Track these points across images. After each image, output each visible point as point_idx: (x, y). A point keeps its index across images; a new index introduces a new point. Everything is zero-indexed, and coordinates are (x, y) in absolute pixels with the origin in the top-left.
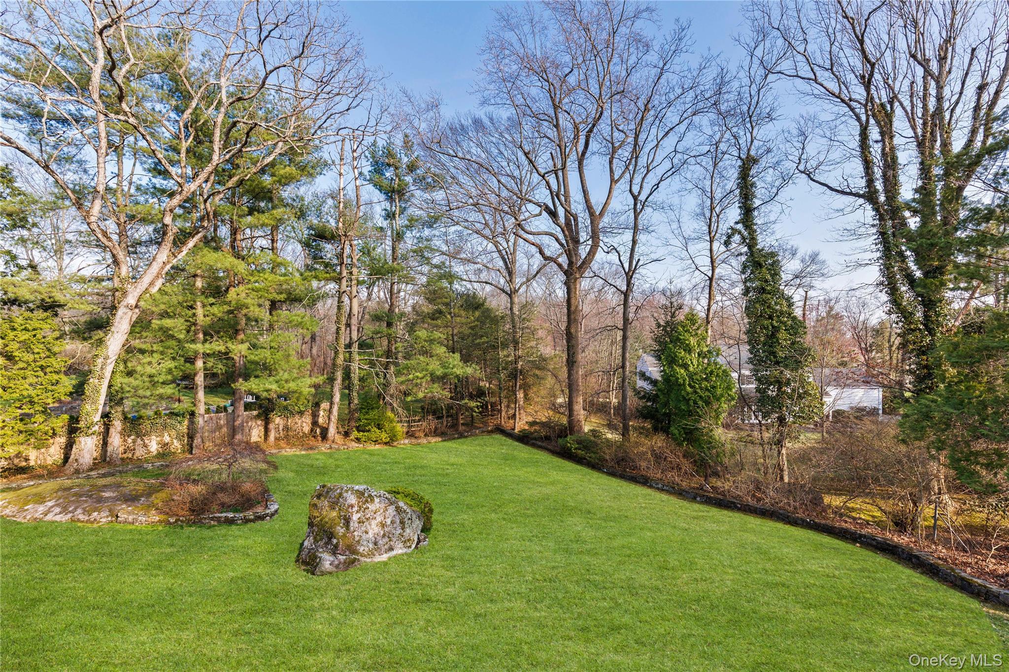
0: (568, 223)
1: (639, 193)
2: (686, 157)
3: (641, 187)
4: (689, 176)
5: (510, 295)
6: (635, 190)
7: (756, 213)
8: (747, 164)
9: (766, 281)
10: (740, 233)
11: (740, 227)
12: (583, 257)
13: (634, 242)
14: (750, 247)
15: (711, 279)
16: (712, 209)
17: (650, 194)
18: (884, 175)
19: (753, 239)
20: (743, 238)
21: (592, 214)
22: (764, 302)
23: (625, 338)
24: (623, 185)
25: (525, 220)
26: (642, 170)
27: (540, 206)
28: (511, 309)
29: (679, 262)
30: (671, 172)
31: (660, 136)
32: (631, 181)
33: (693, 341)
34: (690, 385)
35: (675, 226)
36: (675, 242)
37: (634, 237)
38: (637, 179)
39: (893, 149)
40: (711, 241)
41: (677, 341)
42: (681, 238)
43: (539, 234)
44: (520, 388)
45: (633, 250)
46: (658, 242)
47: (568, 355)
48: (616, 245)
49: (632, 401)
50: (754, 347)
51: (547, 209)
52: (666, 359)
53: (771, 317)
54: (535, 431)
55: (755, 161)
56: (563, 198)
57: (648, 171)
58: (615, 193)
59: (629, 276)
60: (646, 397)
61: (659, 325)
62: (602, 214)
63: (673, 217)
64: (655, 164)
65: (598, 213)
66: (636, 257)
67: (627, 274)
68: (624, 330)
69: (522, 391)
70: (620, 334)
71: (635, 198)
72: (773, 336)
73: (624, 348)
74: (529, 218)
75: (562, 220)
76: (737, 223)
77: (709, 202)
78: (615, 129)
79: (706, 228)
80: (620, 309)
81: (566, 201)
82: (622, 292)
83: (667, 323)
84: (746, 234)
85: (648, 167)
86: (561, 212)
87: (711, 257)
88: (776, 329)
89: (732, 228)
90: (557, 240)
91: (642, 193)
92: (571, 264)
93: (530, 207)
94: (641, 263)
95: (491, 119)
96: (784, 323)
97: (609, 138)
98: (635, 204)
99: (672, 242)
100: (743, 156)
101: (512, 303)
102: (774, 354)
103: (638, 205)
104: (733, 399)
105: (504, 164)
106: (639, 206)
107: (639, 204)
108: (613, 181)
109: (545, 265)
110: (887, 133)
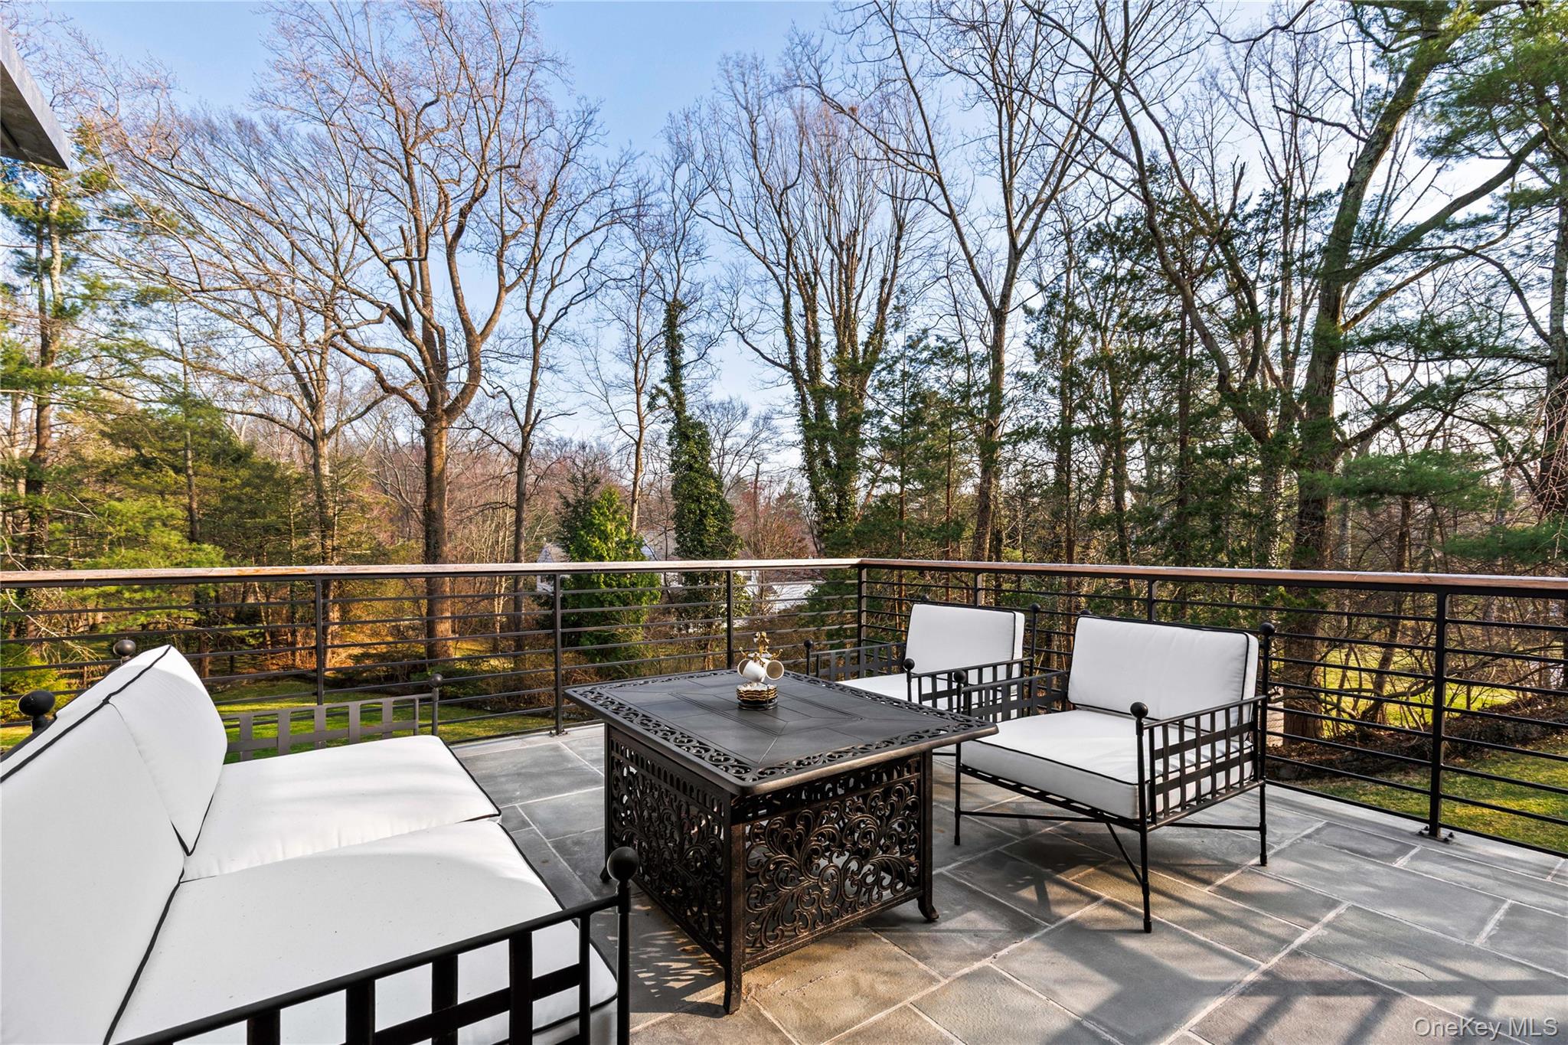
0: (428, 338)
1: (541, 315)
2: (604, 278)
3: (543, 307)
4: (607, 301)
5: (313, 442)
6: (535, 309)
7: (685, 372)
8: (674, 310)
9: (694, 457)
10: (665, 394)
11: (666, 387)
12: (453, 396)
13: (533, 384)
14: (677, 414)
15: (638, 444)
16: (639, 351)
17: (556, 320)
18: (807, 354)
19: (681, 404)
20: (671, 402)
21: (469, 331)
22: (691, 482)
23: (519, 521)
24: (515, 298)
25: (355, 327)
26: (545, 282)
27: (382, 308)
28: (316, 467)
29: (597, 417)
30: (584, 295)
31: (571, 240)
32: (528, 297)
33: (610, 527)
34: (605, 583)
35: (590, 366)
36: (592, 389)
37: (533, 376)
38: (538, 295)
39: (815, 325)
40: (638, 394)
41: (589, 526)
42: (599, 383)
43: (377, 351)
44: (334, 603)
45: (531, 395)
46: (568, 386)
47: (428, 545)
48: (505, 386)
49: (530, 610)
50: (681, 535)
51: (393, 313)
52: (577, 550)
53: (698, 501)
54: (367, 669)
55: (684, 308)
56: (419, 298)
57: (553, 287)
58: (505, 309)
59: (526, 430)
60: (548, 601)
61: (568, 505)
62: (484, 334)
63: (588, 354)
64: (562, 278)
65: (478, 332)
66: (536, 406)
67: (522, 428)
68: (519, 509)
69: (337, 608)
70: (510, 516)
71: (535, 322)
72: (700, 523)
73: (518, 535)
74: (360, 324)
75: (418, 333)
76: (663, 381)
77: (634, 341)
78: (506, 209)
79: (632, 374)
80: (513, 478)
81: (425, 306)
82: (515, 454)
83: (579, 501)
84: (671, 394)
85: (553, 280)
86: (416, 320)
87: (639, 414)
88: (704, 514)
89: (657, 388)
90: (410, 363)
91: (546, 315)
92: (432, 404)
93: (363, 306)
94: (542, 416)
95: (276, 131)
96: (712, 507)
97: (496, 219)
98: (535, 330)
99: (586, 388)
100: (669, 299)
101: (317, 455)
102: (701, 542)
103: (539, 335)
104: (656, 598)
105: (301, 210)
106: (540, 333)
107: (540, 331)
108: (503, 289)
109: (383, 398)
110: (810, 307)
